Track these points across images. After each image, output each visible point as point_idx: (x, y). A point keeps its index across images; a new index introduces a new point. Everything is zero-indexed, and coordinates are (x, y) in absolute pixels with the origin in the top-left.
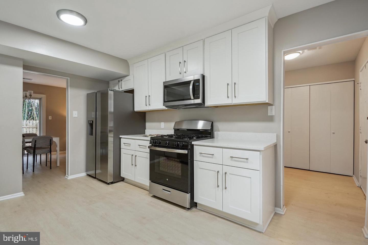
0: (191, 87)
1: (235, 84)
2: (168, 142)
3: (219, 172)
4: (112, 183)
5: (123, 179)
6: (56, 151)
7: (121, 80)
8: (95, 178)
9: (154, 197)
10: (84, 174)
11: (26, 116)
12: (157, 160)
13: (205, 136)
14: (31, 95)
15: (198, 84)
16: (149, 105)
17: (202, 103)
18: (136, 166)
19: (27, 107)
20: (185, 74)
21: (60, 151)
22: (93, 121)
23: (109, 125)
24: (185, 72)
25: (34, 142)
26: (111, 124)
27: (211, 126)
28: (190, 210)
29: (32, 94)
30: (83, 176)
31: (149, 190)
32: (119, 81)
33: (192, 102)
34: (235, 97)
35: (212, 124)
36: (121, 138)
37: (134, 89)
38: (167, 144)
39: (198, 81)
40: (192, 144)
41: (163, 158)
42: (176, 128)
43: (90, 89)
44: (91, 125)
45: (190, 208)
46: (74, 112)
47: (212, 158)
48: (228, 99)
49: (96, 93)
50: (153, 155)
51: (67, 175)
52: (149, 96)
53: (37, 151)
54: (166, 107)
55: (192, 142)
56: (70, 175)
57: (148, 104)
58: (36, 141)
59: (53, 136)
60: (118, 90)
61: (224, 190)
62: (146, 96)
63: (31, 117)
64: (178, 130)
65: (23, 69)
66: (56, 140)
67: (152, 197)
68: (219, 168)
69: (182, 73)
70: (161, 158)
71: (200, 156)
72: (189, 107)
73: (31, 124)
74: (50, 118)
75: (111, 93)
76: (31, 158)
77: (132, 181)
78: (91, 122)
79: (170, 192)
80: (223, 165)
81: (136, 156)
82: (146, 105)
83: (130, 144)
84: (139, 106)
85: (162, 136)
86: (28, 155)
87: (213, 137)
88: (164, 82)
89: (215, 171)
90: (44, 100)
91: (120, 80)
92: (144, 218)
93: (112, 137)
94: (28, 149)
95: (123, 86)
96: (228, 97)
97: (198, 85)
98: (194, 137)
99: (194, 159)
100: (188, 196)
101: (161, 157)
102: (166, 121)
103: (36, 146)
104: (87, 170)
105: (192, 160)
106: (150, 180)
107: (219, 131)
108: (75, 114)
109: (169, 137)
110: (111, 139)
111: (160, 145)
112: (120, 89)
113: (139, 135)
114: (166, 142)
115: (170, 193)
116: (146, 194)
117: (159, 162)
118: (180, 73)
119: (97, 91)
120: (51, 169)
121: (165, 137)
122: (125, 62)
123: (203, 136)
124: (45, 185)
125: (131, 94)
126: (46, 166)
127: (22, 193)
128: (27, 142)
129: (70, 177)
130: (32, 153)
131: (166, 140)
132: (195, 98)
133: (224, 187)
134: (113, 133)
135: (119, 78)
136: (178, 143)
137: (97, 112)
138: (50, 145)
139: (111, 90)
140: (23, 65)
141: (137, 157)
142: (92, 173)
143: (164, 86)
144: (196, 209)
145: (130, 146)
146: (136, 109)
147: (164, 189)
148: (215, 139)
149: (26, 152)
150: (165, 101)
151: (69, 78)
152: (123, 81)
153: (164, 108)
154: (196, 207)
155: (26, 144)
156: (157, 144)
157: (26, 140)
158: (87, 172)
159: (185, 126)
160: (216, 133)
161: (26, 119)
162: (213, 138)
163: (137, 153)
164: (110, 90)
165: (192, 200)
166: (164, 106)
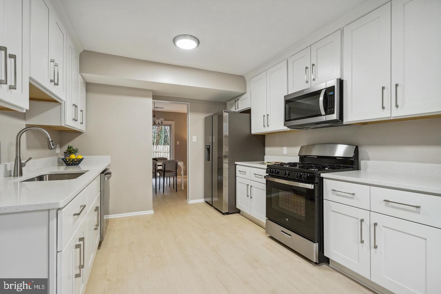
0: (321, 98)
1: (397, 85)
2: (288, 172)
3: (363, 221)
4: (227, 214)
5: (239, 211)
6: (181, 175)
7: (238, 100)
8: (212, 206)
9: (272, 238)
10: (202, 200)
11: (163, 142)
12: (275, 194)
13: (343, 167)
14: (162, 123)
15: (332, 93)
16: (268, 126)
17: (338, 119)
18: (251, 198)
19: (163, 133)
20: (313, 82)
21: (184, 175)
22: (209, 146)
23: (224, 151)
24: (314, 80)
25: (163, 166)
26: (226, 149)
27: (354, 152)
28: (319, 266)
29: (163, 121)
30: (202, 202)
31: (265, 228)
32: (236, 101)
33: (323, 118)
34: (397, 106)
35: (355, 150)
36: (237, 165)
37: (251, 109)
38: (287, 174)
39: (332, 89)
40: (321, 176)
41: (282, 192)
42: (303, 154)
43: (207, 112)
44: (208, 149)
45: (318, 262)
46: (193, 136)
47: (352, 198)
48: (383, 111)
49: (212, 116)
50: (271, 187)
51: (188, 199)
52: (268, 115)
53: (166, 174)
54: (288, 127)
55: (321, 174)
56: (191, 200)
57: (266, 125)
58: (165, 164)
59: (178, 160)
60: (235, 111)
61: (373, 250)
62: (264, 116)
63: (167, 143)
64: (305, 156)
65: (153, 99)
66: (180, 164)
67: (269, 237)
68: (364, 215)
69: (309, 82)
70: (280, 193)
71: (333, 194)
72: (320, 125)
73: (166, 149)
74: (178, 143)
75: (226, 115)
76: (162, 180)
77: (248, 214)
78: (208, 146)
79: (290, 235)
80: (370, 211)
81: (251, 186)
82: (264, 126)
83: (245, 172)
84: (257, 128)
85: (282, 164)
86: (160, 177)
87: (358, 168)
88: (285, 97)
89: (358, 219)
90: (173, 126)
91: (236, 99)
92: (257, 261)
93: (227, 163)
94: (160, 171)
95: (240, 105)
96: (383, 108)
97: (331, 95)
98: (327, 167)
99: (324, 198)
100: (316, 246)
101: (280, 190)
102: (289, 145)
103: (166, 170)
104: (205, 197)
105: (321, 198)
106: (266, 217)
107: (368, 159)
108: (194, 139)
109: (290, 166)
110: (226, 166)
111: (278, 175)
112: (237, 109)
113: (255, 162)
114: (286, 172)
115: (290, 237)
116: (263, 233)
117: (278, 197)
118: (307, 82)
119: (213, 113)
120: (177, 191)
121: (285, 166)
122: (241, 79)
123: (341, 166)
124: (170, 206)
125: (248, 115)
126: (174, 188)
127: (153, 211)
128: (159, 166)
129: (191, 202)
130: (163, 176)
131: (286, 169)
132: (327, 113)
133: (373, 245)
134: (228, 159)
135: (236, 98)
136: (301, 174)
137: (213, 137)
138: (175, 169)
139: (226, 112)
140: (153, 95)
141: (253, 188)
142: (209, 200)
143: (286, 101)
144: (327, 265)
145: (245, 174)
146: (253, 132)
147: (282, 230)
148: (362, 171)
149: (158, 174)
150: (286, 119)
151: (189, 103)
152: (239, 100)
153: (286, 128)
154: (328, 263)
155: (158, 167)
156: (275, 175)
157: (158, 164)
158: (205, 199)
159: (316, 152)
160: (362, 163)
161: (163, 144)
162: (358, 170)
163: (252, 183)
164: (224, 112)
165: (321, 253)
166: (285, 127)
